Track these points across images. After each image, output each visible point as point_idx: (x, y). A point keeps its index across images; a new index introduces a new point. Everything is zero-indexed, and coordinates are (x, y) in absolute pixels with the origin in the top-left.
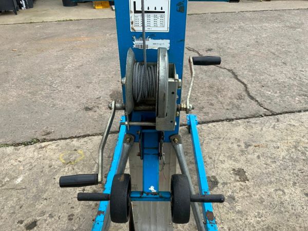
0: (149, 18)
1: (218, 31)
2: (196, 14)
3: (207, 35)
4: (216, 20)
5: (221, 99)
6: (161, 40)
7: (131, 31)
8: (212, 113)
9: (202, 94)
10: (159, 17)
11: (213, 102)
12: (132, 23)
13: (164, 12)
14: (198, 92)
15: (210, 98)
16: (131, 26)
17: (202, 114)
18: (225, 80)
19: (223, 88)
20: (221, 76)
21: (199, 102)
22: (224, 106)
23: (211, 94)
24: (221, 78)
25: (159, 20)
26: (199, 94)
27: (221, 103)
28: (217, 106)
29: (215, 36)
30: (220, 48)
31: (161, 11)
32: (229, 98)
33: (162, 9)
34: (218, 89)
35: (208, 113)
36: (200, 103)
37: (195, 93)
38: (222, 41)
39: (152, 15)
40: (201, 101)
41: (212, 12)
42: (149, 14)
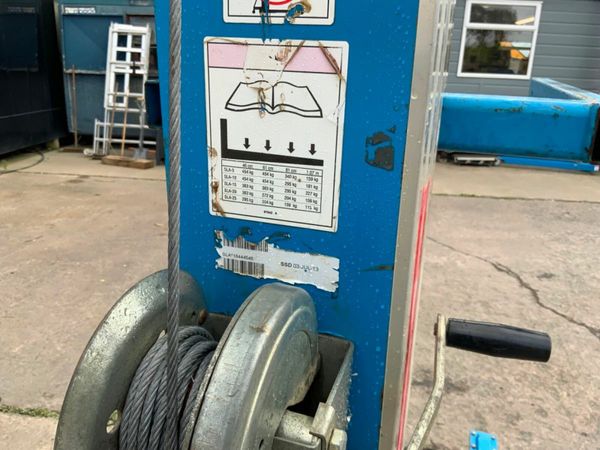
0: (268, 178)
1: (571, 238)
2: (523, 199)
3: (543, 243)
4: (567, 215)
5: (567, 402)
6: (307, 255)
7: (212, 212)
8: (541, 438)
9: (519, 380)
10: (304, 178)
11: (545, 406)
12: (215, 188)
13: (320, 163)
14: (510, 373)
15: (540, 395)
16: (212, 196)
17: (514, 435)
18: (583, 355)
19: (574, 373)
20: (572, 343)
21: (510, 399)
22: (576, 421)
23: (542, 384)
24: (572, 347)
25: (301, 189)
26: (511, 379)
27: (568, 414)
28: (557, 419)
29: (561, 247)
30: (573, 276)
31: (310, 156)
32: (590, 402)
33: (313, 151)
34: (561, 374)
35: (530, 434)
36: (511, 403)
37: (503, 372)
38: (578, 261)
39: (280, 167)
40: (514, 397)
41: (558, 198)
42: (269, 164)
